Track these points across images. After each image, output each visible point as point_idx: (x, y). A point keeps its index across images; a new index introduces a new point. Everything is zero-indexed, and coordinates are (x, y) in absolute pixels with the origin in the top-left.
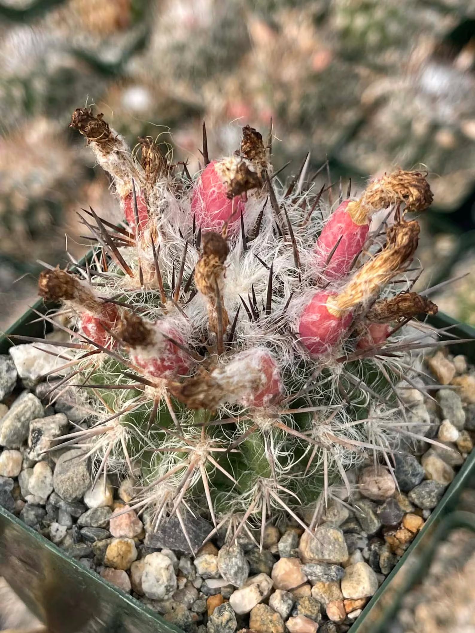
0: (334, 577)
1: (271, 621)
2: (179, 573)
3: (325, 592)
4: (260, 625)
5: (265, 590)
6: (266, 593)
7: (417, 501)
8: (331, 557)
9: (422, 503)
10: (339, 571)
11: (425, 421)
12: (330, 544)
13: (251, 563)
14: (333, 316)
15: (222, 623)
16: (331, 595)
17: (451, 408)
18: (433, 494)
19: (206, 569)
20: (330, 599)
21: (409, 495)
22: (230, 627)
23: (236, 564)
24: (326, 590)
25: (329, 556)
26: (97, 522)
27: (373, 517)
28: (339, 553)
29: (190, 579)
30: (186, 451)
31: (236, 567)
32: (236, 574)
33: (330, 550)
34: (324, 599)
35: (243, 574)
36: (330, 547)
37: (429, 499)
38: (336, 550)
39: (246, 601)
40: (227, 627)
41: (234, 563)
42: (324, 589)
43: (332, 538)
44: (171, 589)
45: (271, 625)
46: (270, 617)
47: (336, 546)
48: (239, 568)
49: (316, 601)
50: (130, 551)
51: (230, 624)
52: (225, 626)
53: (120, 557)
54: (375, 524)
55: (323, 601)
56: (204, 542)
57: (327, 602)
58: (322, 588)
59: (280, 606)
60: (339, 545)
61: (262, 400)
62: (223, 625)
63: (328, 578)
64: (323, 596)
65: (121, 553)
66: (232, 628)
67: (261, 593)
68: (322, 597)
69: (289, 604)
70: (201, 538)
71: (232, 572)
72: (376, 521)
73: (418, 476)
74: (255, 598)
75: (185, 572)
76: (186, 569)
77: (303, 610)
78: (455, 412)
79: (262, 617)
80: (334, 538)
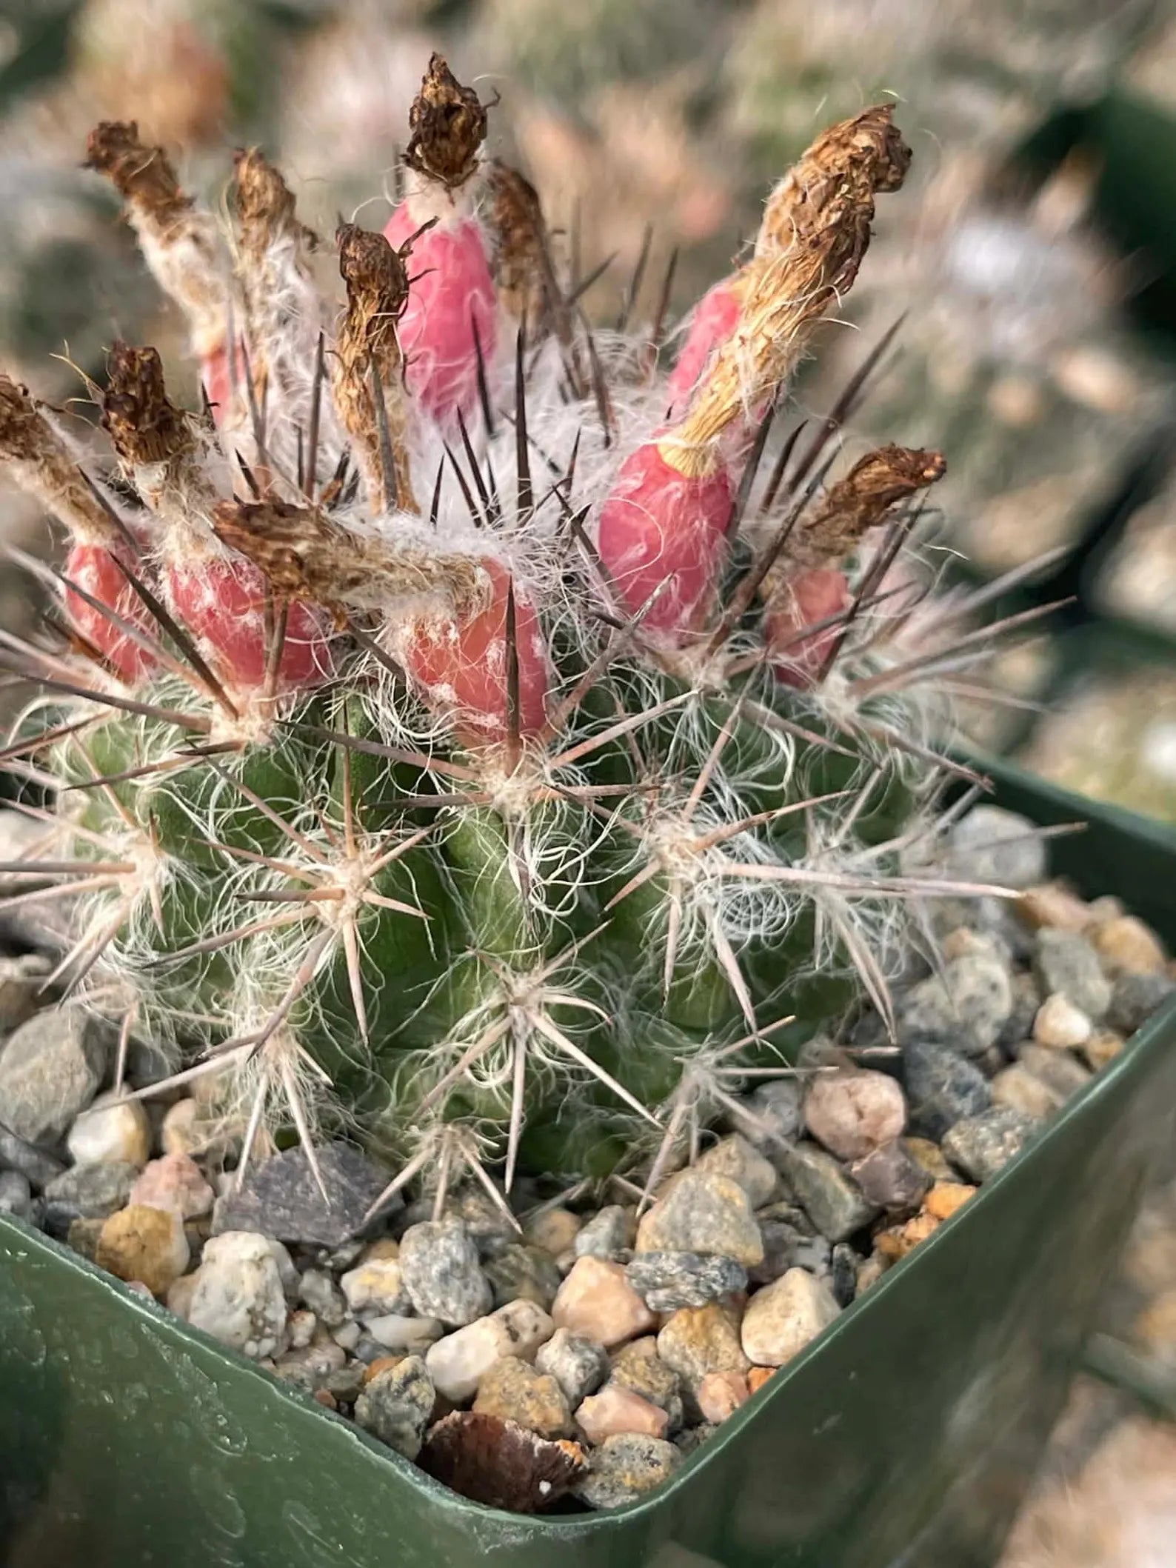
0: (714, 1281)
1: (529, 1394)
2: (298, 1305)
3: (692, 1342)
4: (500, 1405)
5: (524, 1329)
6: (526, 1337)
7: (967, 1159)
8: (713, 1243)
9: (980, 1162)
10: (729, 1269)
11: (994, 987)
12: (708, 1209)
13: (498, 1285)
14: (676, 471)
15: (390, 1382)
16: (711, 1353)
17: (1070, 973)
18: (1008, 1135)
19: (371, 1288)
20: (709, 1366)
21: (944, 1141)
22: (413, 1400)
23: (448, 1252)
24: (696, 1335)
25: (706, 1241)
26: (94, 1195)
27: (841, 1186)
28: (732, 1232)
29: (326, 1317)
30: (310, 879)
31: (447, 1259)
32: (444, 1276)
33: (710, 1227)
34: (692, 1363)
35: (466, 1287)
36: (710, 1218)
37: (1000, 1149)
38: (725, 1225)
39: (469, 1356)
40: (407, 1395)
41: (441, 1250)
42: (690, 1333)
43: (714, 1196)
44: (268, 1330)
45: (529, 1405)
46: (527, 1383)
47: (727, 1215)
48: (454, 1264)
49: (669, 1369)
50: (165, 1235)
51: (414, 1388)
52: (400, 1393)
53: (134, 1240)
54: (844, 1203)
55: (687, 1368)
56: (368, 1215)
57: (700, 1373)
58: (686, 1329)
59: (561, 1360)
60: (734, 1214)
61: (485, 657)
62: (394, 1387)
63: (697, 1283)
64: (689, 1352)
65: (141, 1232)
66: (420, 1400)
67: (514, 1336)
68: (685, 1357)
69: (588, 1360)
70: (361, 1207)
71: (435, 1270)
72: (848, 1195)
73: (971, 1094)
74: (493, 1342)
75: (313, 1303)
76: (319, 1298)
77: (627, 1378)
78: (1081, 979)
79: (507, 1385)
80: (722, 1196)
